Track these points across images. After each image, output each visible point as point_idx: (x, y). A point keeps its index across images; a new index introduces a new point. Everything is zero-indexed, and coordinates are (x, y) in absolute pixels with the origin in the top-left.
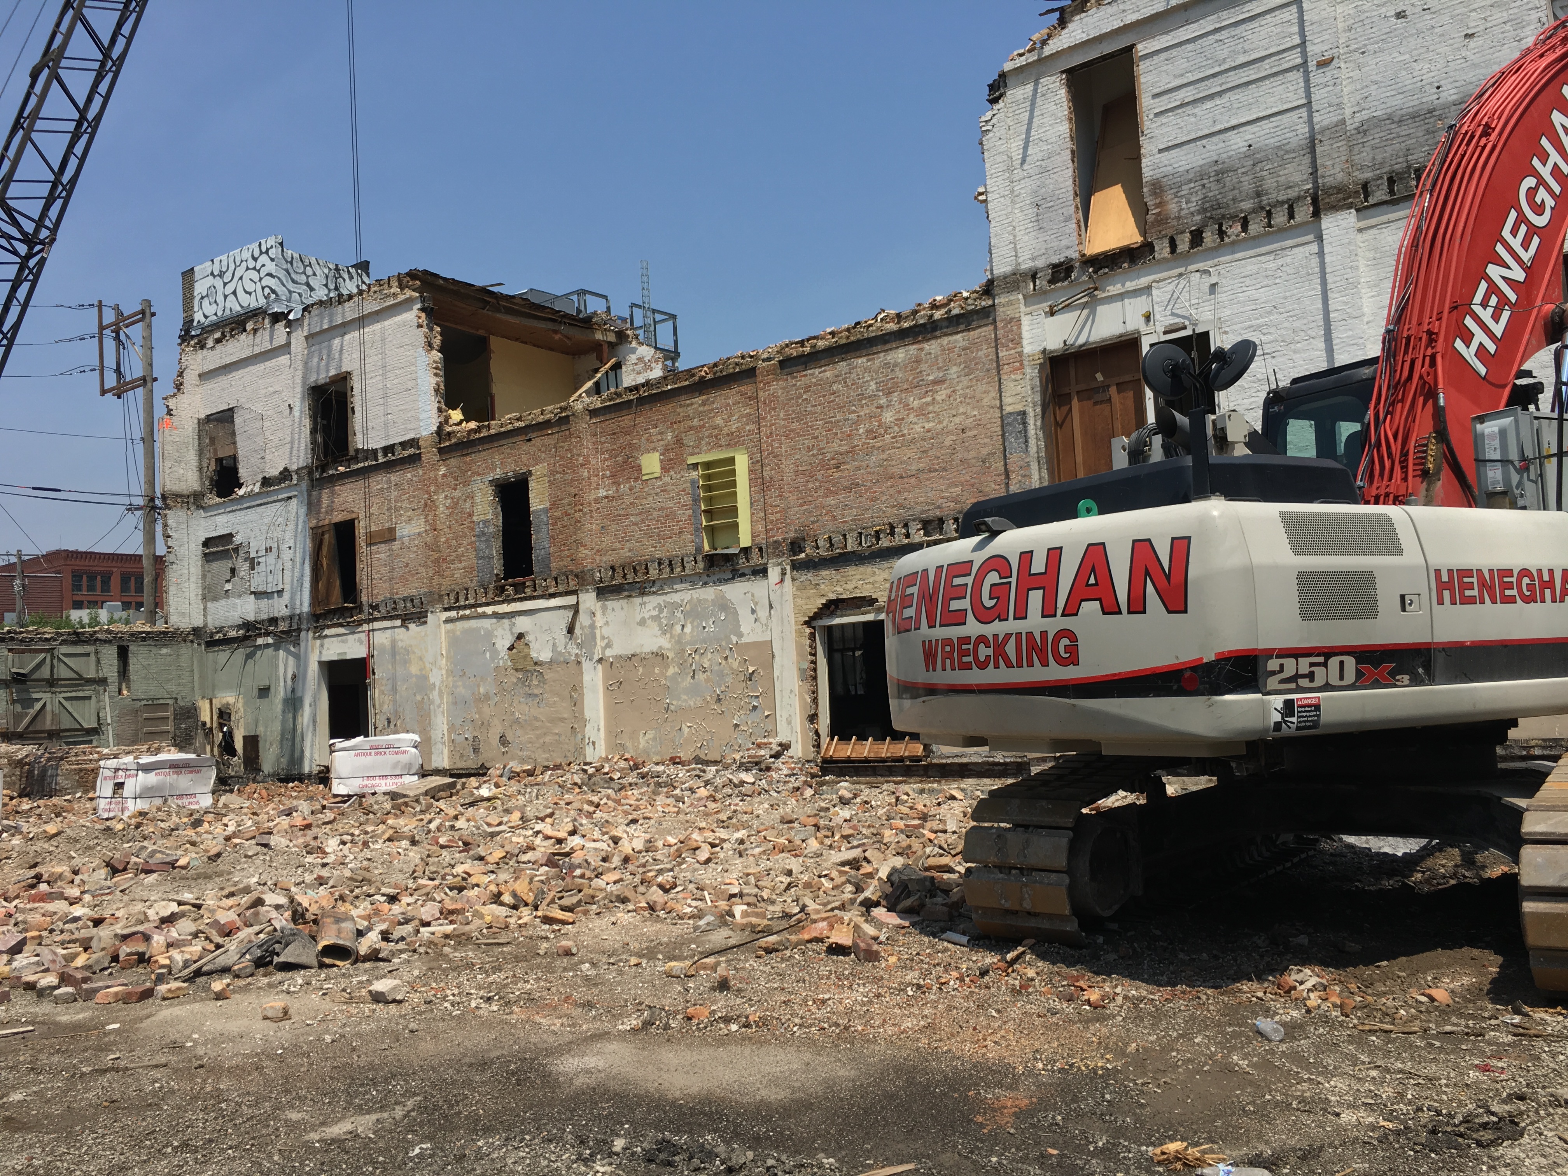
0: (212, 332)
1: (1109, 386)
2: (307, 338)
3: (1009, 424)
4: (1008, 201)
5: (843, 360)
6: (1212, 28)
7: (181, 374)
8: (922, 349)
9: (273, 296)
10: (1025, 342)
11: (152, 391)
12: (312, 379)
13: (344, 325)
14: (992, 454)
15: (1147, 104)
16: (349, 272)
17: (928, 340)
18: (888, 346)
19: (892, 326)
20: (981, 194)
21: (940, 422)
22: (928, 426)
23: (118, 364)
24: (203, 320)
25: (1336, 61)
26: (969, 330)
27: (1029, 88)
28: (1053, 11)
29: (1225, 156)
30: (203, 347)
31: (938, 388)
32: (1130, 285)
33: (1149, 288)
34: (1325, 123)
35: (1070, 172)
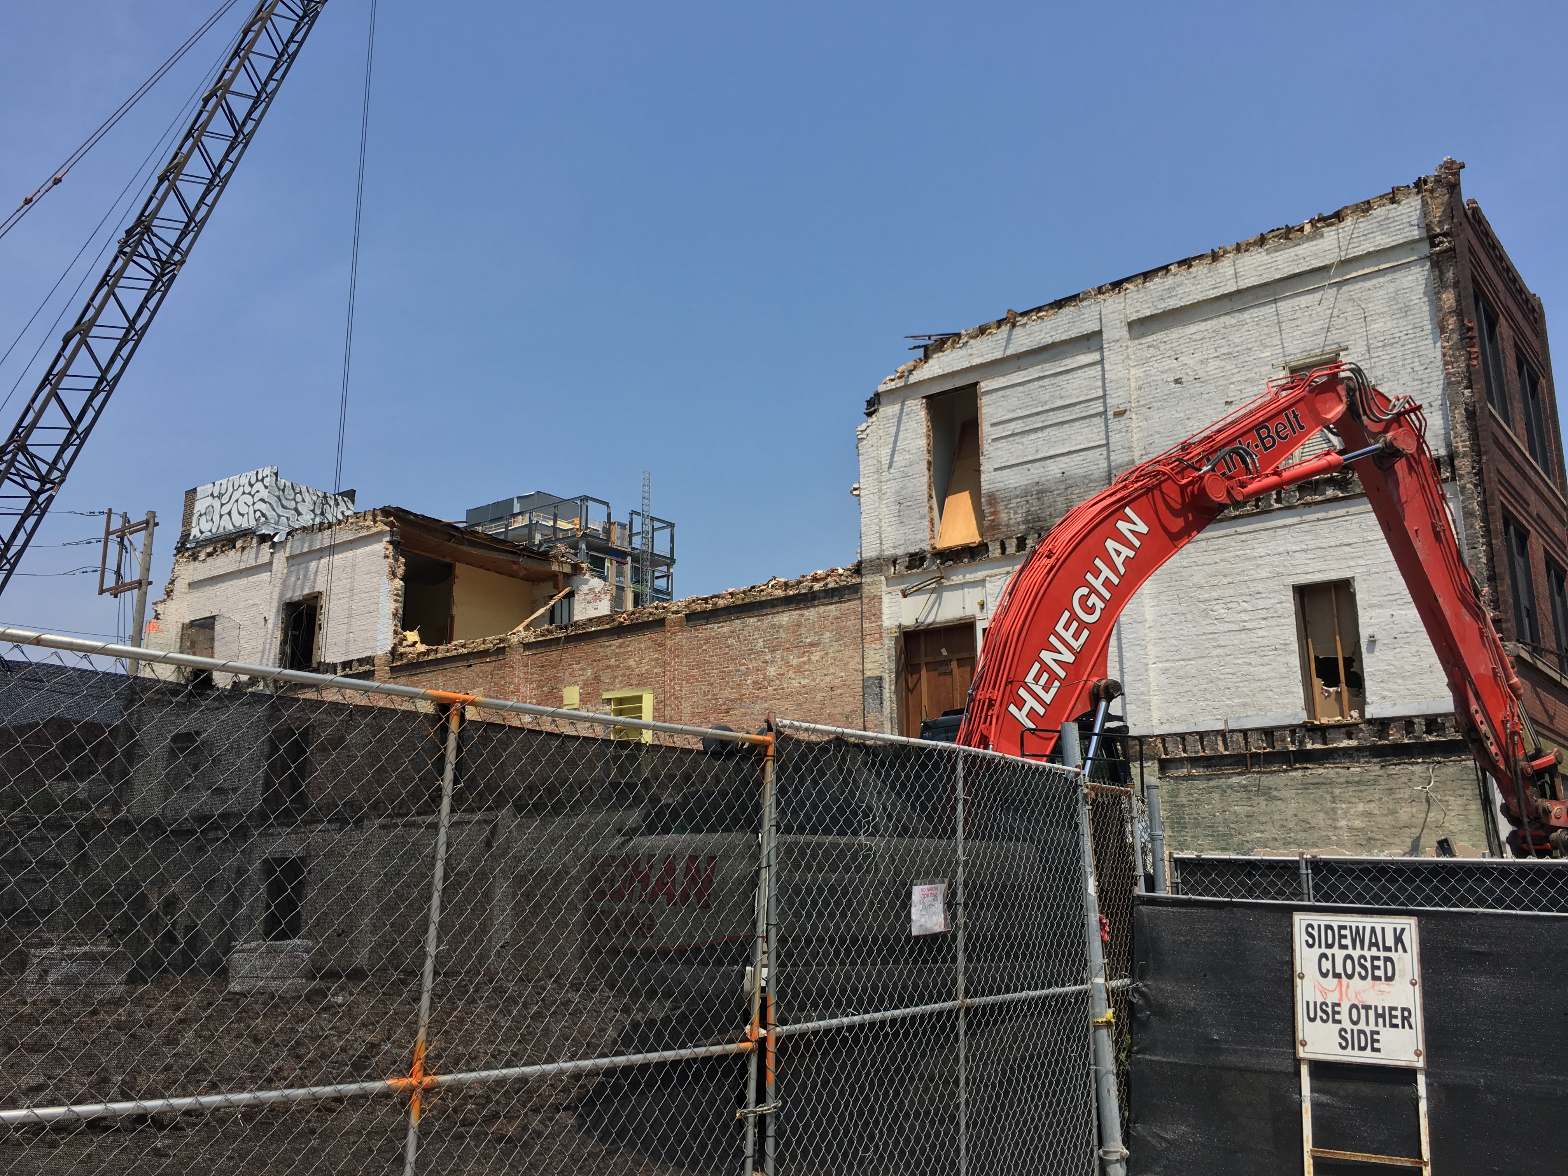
0: (205, 546)
1: (951, 661)
2: (288, 558)
3: (868, 687)
4: (876, 497)
5: (738, 618)
6: (1037, 376)
7: (172, 582)
8: (802, 615)
9: (263, 519)
10: (884, 617)
11: (145, 594)
12: (289, 596)
13: (321, 550)
14: (854, 711)
15: (986, 431)
16: (336, 500)
17: (808, 608)
18: (775, 610)
19: (780, 593)
20: (856, 489)
21: (814, 680)
22: (804, 682)
23: (119, 567)
24: (198, 535)
25: (1128, 413)
26: (841, 602)
27: (897, 407)
28: (919, 347)
29: (1044, 479)
30: (195, 559)
31: (813, 649)
32: (970, 577)
33: (984, 580)
34: (1119, 461)
35: (925, 479)
